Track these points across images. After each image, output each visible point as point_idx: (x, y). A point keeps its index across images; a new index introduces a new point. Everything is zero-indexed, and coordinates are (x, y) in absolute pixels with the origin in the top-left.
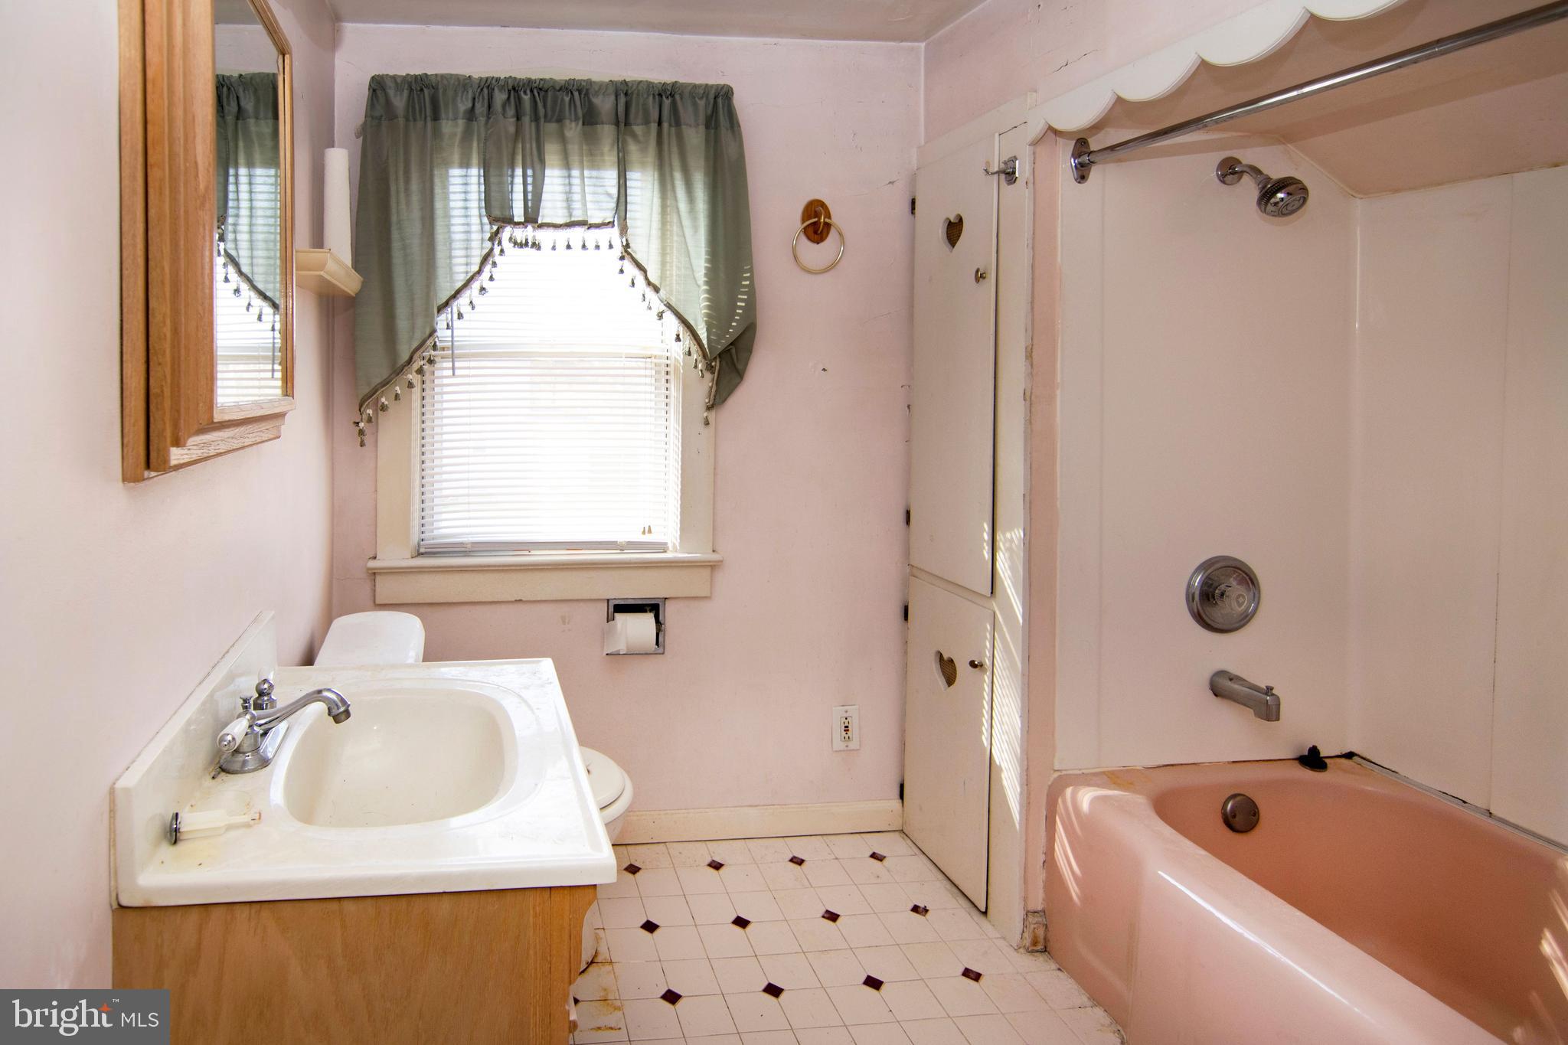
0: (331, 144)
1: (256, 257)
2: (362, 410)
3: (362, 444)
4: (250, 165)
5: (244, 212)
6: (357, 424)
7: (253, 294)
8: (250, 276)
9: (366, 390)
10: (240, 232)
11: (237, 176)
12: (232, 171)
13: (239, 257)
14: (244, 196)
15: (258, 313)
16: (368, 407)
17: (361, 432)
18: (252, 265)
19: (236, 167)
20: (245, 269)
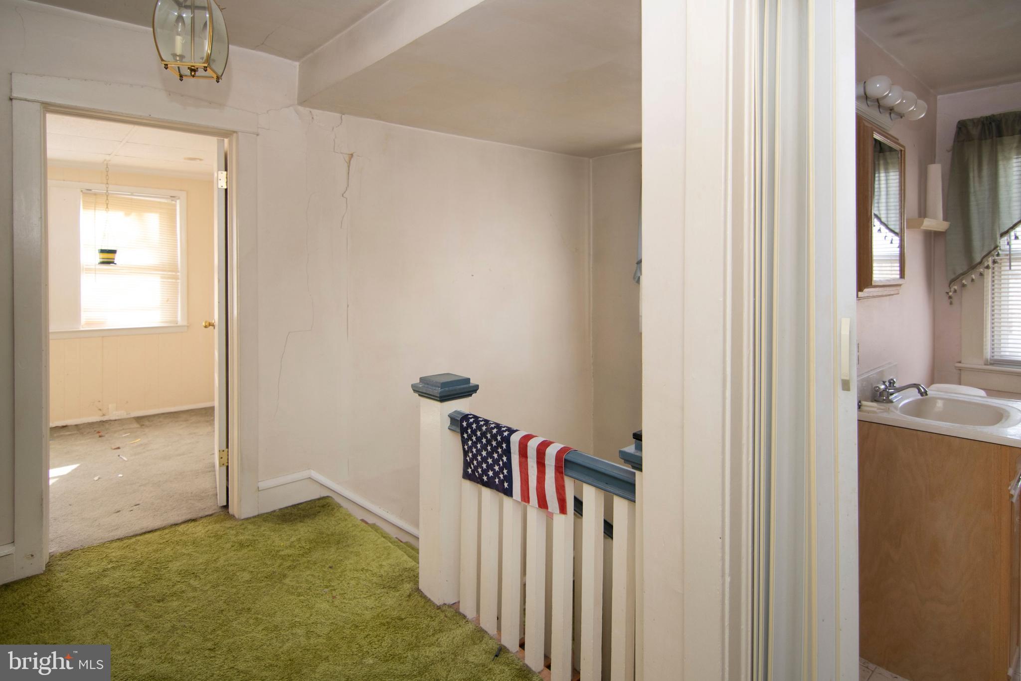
0: (934, 162)
1: (889, 214)
2: (951, 286)
3: (951, 303)
4: (887, 171)
5: (883, 193)
6: (948, 293)
7: (887, 231)
8: (886, 223)
9: (953, 277)
10: (881, 203)
11: (879, 177)
12: (877, 175)
13: (880, 214)
14: (883, 186)
15: (891, 239)
16: (954, 285)
17: (950, 297)
18: (887, 217)
19: (879, 173)
20: (883, 220)
